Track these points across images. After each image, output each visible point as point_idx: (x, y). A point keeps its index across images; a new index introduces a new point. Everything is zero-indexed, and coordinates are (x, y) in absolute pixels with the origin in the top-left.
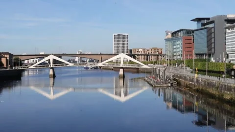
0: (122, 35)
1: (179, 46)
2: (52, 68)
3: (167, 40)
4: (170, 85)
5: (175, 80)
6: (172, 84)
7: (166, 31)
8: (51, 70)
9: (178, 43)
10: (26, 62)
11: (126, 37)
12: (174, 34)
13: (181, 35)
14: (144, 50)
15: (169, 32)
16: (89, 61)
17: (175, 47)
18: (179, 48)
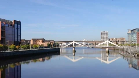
0: (105, 32)
1: (135, 37)
2: (74, 47)
3: (128, 34)
4: (133, 56)
5: (136, 53)
6: (135, 55)
7: (128, 30)
8: (74, 48)
9: (135, 35)
10: (60, 44)
11: (107, 33)
12: (132, 31)
13: (136, 31)
14: (116, 39)
15: (129, 30)
16: (89, 44)
17: (133, 37)
18: (135, 38)
